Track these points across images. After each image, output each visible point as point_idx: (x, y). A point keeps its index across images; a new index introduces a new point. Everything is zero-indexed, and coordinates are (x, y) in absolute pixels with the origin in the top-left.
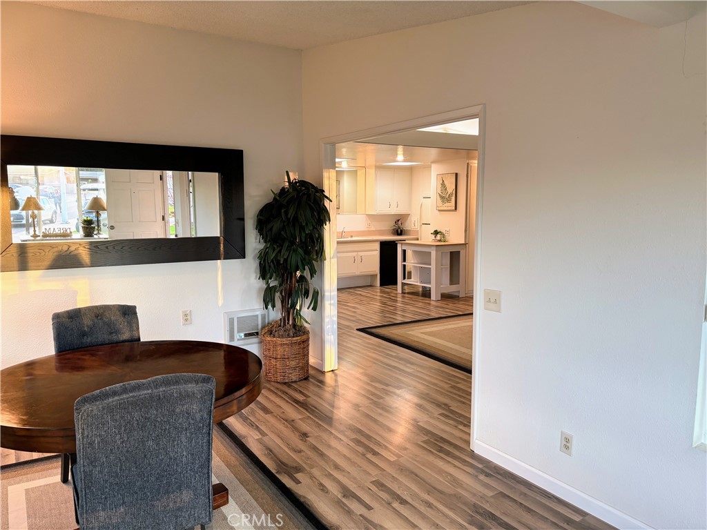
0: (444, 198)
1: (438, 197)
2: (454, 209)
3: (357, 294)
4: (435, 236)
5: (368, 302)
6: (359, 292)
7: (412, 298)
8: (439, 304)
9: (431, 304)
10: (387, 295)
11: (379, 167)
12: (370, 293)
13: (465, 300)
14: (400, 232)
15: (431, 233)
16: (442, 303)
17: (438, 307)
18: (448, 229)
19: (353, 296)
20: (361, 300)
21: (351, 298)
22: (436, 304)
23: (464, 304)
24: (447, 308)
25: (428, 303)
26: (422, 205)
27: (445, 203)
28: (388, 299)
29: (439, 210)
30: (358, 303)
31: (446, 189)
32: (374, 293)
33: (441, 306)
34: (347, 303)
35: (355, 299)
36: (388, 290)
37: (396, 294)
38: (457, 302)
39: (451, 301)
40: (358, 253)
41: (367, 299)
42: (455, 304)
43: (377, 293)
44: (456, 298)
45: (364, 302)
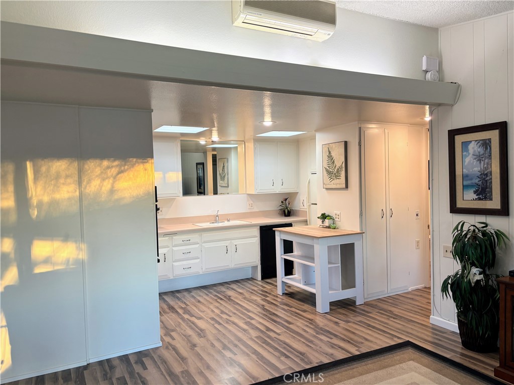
0: (331, 174)
1: (325, 173)
2: (345, 187)
3: (225, 297)
4: (323, 222)
5: (228, 317)
6: (230, 293)
7: (291, 307)
8: (326, 322)
9: (315, 322)
10: (262, 299)
11: (259, 141)
12: (243, 295)
13: (364, 311)
14: (287, 213)
15: (318, 218)
16: (331, 320)
17: (323, 331)
18: (338, 213)
19: (219, 300)
20: (222, 312)
21: (211, 307)
22: (322, 322)
23: (360, 322)
24: (336, 336)
25: (309, 319)
26: (309, 182)
27: (334, 180)
28: (260, 308)
29: (326, 189)
30: (215, 319)
31: (334, 162)
32: (247, 295)
33: (327, 329)
34: (200, 318)
35: (217, 308)
36: (268, 287)
37: (274, 296)
38: (352, 317)
39: (344, 314)
40: (232, 241)
41: (232, 309)
42: (348, 322)
43: (252, 293)
44: (351, 306)
45: (224, 316)
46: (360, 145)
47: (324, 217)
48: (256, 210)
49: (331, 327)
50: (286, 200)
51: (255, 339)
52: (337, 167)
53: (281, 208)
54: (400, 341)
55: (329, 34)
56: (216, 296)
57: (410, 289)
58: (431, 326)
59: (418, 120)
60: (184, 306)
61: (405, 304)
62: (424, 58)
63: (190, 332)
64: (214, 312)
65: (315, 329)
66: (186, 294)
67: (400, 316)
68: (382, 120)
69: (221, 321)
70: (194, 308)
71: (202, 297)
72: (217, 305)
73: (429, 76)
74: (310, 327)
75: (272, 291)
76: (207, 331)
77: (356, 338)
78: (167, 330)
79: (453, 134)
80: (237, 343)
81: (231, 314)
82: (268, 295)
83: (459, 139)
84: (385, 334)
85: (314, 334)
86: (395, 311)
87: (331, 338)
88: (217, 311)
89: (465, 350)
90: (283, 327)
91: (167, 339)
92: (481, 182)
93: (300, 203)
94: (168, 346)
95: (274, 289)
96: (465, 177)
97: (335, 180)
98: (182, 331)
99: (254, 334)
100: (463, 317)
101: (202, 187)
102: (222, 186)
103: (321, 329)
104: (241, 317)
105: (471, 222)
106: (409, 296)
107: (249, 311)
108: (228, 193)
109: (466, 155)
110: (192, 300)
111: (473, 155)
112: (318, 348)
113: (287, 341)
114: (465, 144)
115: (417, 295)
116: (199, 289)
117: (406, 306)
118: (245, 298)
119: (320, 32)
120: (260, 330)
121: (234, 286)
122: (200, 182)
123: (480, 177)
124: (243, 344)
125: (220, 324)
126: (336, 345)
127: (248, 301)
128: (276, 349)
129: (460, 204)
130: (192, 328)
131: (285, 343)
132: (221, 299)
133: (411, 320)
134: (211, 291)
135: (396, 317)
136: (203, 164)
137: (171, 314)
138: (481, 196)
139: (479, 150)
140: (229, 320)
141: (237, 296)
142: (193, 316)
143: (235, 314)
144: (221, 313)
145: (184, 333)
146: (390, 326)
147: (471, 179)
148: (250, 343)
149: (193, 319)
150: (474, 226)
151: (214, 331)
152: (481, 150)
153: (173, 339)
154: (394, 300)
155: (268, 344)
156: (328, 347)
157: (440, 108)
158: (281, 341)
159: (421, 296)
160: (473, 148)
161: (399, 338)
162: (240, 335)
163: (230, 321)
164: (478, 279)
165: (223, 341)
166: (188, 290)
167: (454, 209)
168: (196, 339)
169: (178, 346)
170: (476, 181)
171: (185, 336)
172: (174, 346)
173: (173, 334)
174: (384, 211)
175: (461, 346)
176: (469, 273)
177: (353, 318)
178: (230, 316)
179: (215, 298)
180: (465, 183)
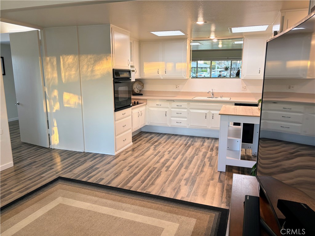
11: (249, 36)
35: (173, 148)
48: (248, 91)
71: (180, 141)
116: (188, 137)
121: (208, 141)
134: (192, 139)
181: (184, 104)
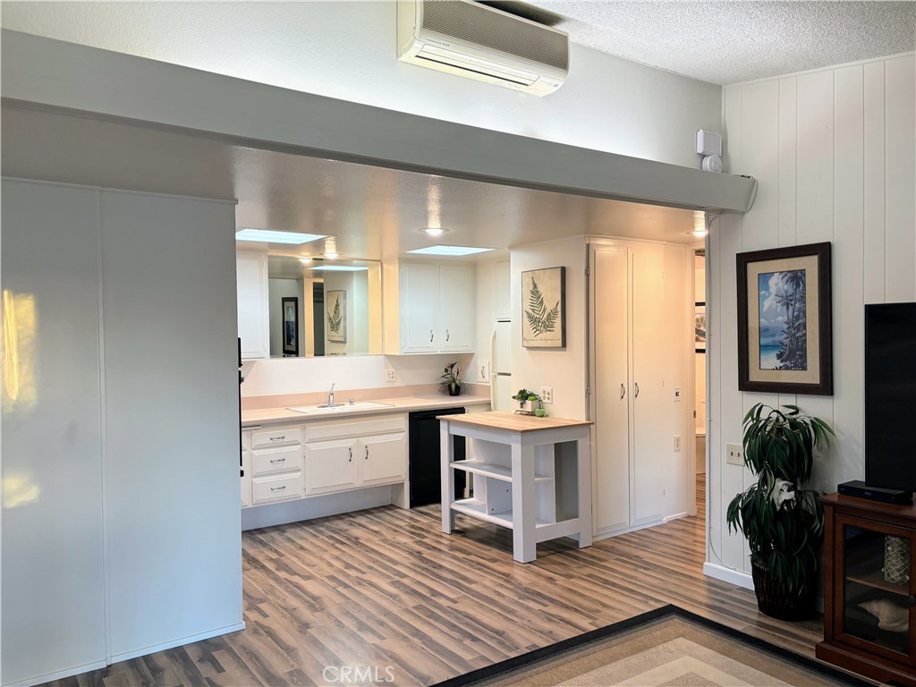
0: (538, 322)
1: (526, 320)
2: (560, 345)
3: (349, 539)
4: (522, 405)
5: (360, 575)
6: (356, 532)
7: (470, 554)
8: (533, 578)
9: (513, 578)
10: (416, 542)
11: (407, 261)
12: (381, 535)
13: (593, 557)
14: (454, 389)
15: (514, 397)
16: (538, 575)
17: (529, 593)
18: (548, 389)
19: (338, 545)
20: (348, 566)
21: (326, 557)
22: (526, 578)
23: (590, 576)
24: (552, 601)
25: (504, 574)
26: (495, 336)
27: (541, 332)
28: (415, 557)
29: (527, 348)
30: (335, 578)
31: (542, 302)
32: (388, 535)
33: (537, 589)
34: (308, 577)
35: (337, 558)
36: (424, 520)
37: (437, 536)
38: (575, 569)
39: (560, 564)
40: (360, 439)
41: (365, 560)
42: (571, 577)
43: (396, 531)
44: (572, 549)
45: (353, 573)
46: (587, 275)
47: (524, 396)
48: (399, 383)
49: (543, 586)
50: (452, 366)
51: (415, 611)
52: (548, 311)
53: (445, 380)
54: (659, 606)
55: (556, 86)
56: (332, 538)
57: (665, 520)
58: (705, 579)
59: (683, 235)
60: (275, 556)
61: (660, 545)
62: (700, 134)
63: (293, 602)
64: (333, 566)
65: (516, 589)
66: (275, 535)
67: (653, 564)
68: (621, 233)
69: (347, 581)
70: (295, 559)
71: (307, 540)
72: (336, 553)
73: (707, 163)
74: (507, 588)
75: (431, 527)
76: (325, 600)
77: (586, 603)
78: (251, 601)
79: (744, 260)
80: (382, 618)
81: (364, 570)
82: (427, 535)
83: (754, 269)
84: (633, 596)
85: (516, 598)
86: (646, 556)
87: (546, 606)
88: (337, 564)
89: (763, 616)
90: (459, 588)
91: (254, 616)
92: (788, 340)
93: (478, 374)
94: (257, 629)
95: (434, 524)
96: (763, 331)
97: (545, 333)
98: (279, 601)
99: (410, 602)
100: (761, 562)
101: (293, 343)
102: (332, 341)
103: (526, 590)
104: (383, 574)
105: (773, 405)
106: (665, 531)
107: (396, 563)
108: (345, 354)
109: (764, 295)
110: (288, 544)
111: (776, 295)
112: (525, 622)
113: (470, 612)
114: (764, 278)
115: (678, 530)
116: (299, 526)
117: (661, 549)
118: (385, 541)
119: (542, 81)
120: (420, 595)
121: (362, 520)
122: (288, 333)
123: (787, 331)
124: (393, 621)
125: (346, 586)
126: (555, 616)
127: (390, 545)
128: (453, 627)
129: (754, 376)
130: (296, 596)
131: (467, 616)
132: (342, 543)
133: (673, 571)
134: (322, 529)
135: (648, 566)
136: (295, 300)
137: (254, 571)
138: (788, 363)
139: (786, 287)
140: (363, 580)
141: (370, 536)
142: (296, 574)
143: (371, 568)
144: (346, 568)
145: (283, 604)
146: (639, 581)
147: (773, 335)
148: (406, 617)
149: (296, 579)
150: (778, 412)
151: (339, 600)
152: (787, 288)
153: (265, 616)
154: (641, 538)
155: (438, 618)
156: (543, 620)
157: (722, 216)
158: (460, 612)
159: (683, 530)
160: (777, 284)
161: (657, 601)
162: (385, 604)
163: (365, 581)
164: (787, 498)
165: (356, 615)
166: (278, 528)
167: (746, 385)
168: (306, 614)
169: (275, 627)
170: (782, 338)
171: (286, 610)
172: (269, 628)
173: (262, 606)
174: (625, 386)
175: (757, 611)
176: (772, 490)
177: (579, 570)
178: (363, 573)
179: (331, 542)
180: (764, 341)
181: (293, 433)
